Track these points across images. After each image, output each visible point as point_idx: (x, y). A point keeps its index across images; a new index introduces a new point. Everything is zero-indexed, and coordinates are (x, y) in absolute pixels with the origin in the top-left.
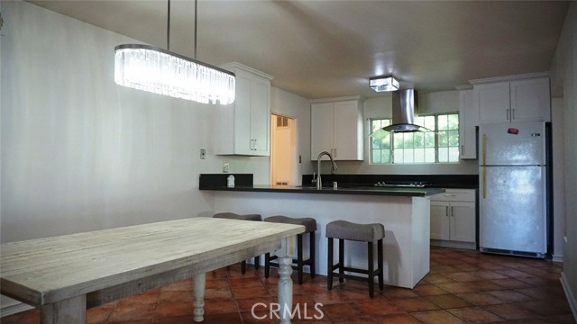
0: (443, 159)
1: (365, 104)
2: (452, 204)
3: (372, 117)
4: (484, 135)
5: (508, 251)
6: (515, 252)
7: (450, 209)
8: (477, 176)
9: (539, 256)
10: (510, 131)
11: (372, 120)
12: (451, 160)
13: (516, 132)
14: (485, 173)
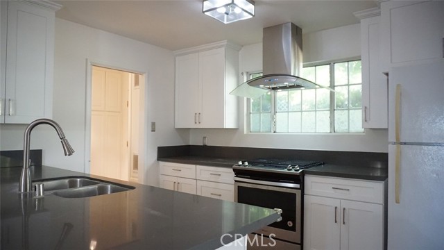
0: (341, 127)
1: (240, 52)
2: (344, 204)
4: (398, 87)
7: (340, 212)
12: (352, 129)
14: (397, 155)
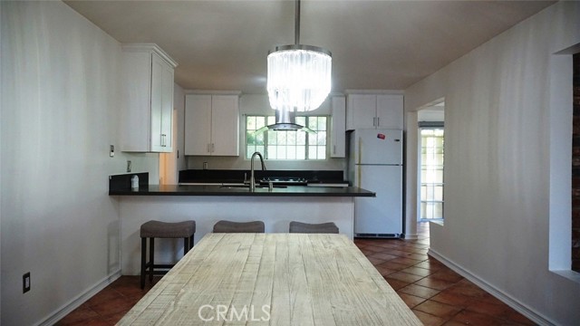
0: (312, 156)
1: (242, 99)
3: (247, 113)
4: (360, 138)
5: (375, 235)
6: (380, 235)
8: (342, 172)
9: (396, 236)
10: (378, 137)
11: (247, 116)
12: (319, 158)
13: (383, 138)
14: (360, 170)
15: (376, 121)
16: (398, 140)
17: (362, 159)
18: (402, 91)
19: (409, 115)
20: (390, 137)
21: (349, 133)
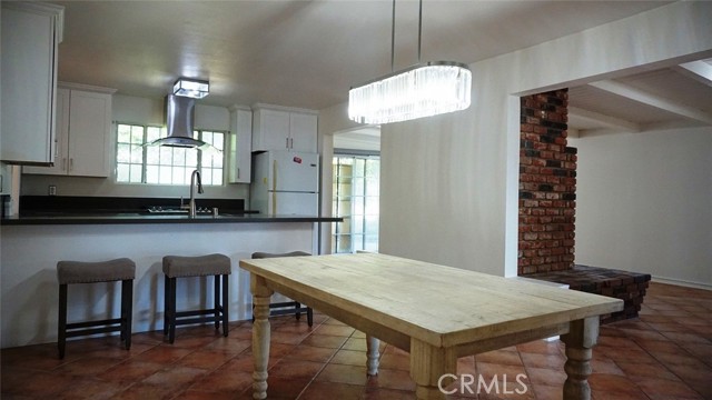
0: (206, 181)
3: (121, 120)
4: (274, 161)
8: (242, 201)
10: (295, 160)
11: (118, 123)
12: (215, 183)
13: (300, 162)
14: (274, 197)
15: (290, 143)
16: (313, 165)
17: (277, 184)
18: (317, 112)
19: (326, 138)
20: (306, 161)
21: (255, 155)
